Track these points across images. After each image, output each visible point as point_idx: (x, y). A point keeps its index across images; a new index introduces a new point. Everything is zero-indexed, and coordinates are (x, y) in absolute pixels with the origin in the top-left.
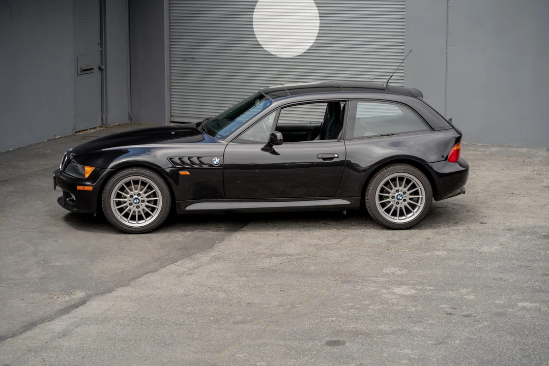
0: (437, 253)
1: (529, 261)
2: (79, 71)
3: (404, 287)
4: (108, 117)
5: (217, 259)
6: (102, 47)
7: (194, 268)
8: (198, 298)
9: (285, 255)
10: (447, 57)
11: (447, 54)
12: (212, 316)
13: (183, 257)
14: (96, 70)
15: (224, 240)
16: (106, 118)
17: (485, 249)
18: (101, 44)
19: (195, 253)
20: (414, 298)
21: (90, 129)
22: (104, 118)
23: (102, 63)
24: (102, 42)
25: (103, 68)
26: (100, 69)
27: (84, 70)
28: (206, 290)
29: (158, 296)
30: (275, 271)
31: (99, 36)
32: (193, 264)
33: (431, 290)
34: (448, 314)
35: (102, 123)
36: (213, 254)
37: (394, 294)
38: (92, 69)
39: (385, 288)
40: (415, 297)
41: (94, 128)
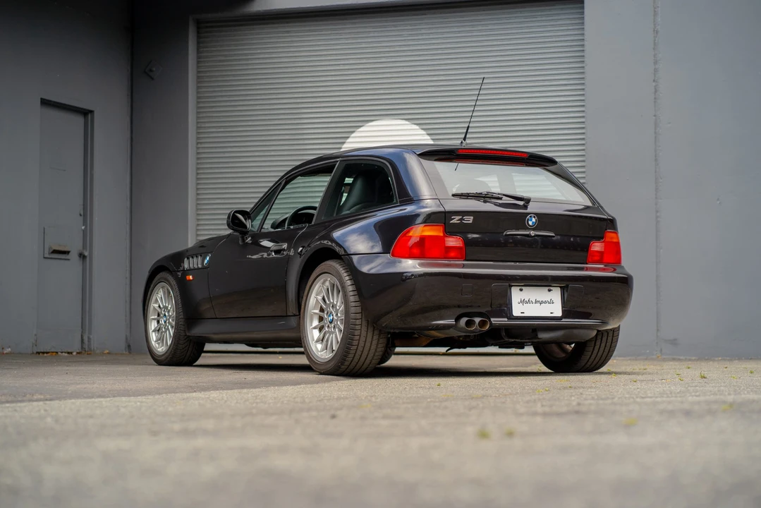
2: (47, 251)
4: (91, 337)
6: (85, 223)
14: (74, 256)
16: (89, 338)
18: (84, 216)
21: (62, 352)
22: (86, 338)
23: (84, 246)
24: (86, 214)
25: (86, 254)
26: (82, 256)
27: (55, 252)
31: (82, 203)
35: (82, 347)
38: (67, 253)
41: (68, 353)
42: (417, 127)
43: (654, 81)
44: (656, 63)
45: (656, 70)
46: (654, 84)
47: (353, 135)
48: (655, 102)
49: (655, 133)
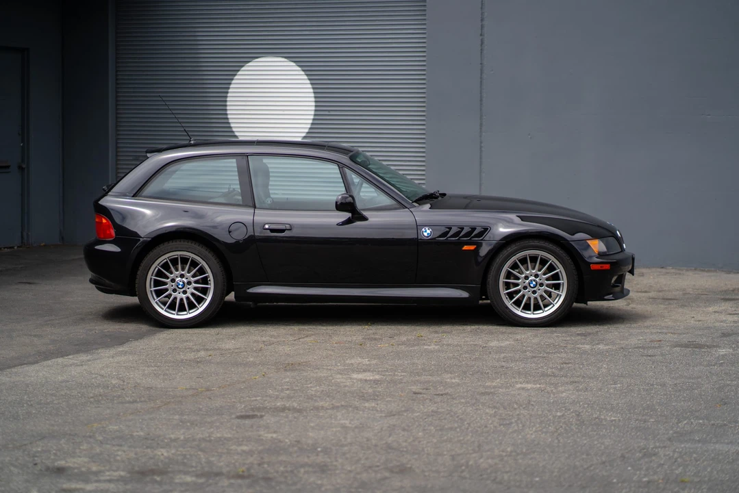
0: (426, 347)
1: (549, 353)
3: (368, 374)
4: (29, 233)
5: (125, 353)
7: (89, 361)
8: (81, 384)
9: (219, 349)
10: (481, 147)
11: (481, 143)
12: (92, 397)
13: (78, 352)
14: (14, 169)
15: (141, 339)
16: (27, 234)
17: (494, 344)
18: (22, 135)
19: (97, 349)
20: (376, 382)
21: (4, 248)
22: (25, 234)
23: (23, 161)
24: (24, 132)
25: (24, 166)
26: (21, 168)
28: (96, 377)
29: (28, 382)
30: (198, 362)
31: (20, 124)
32: (89, 357)
33: (401, 375)
34: (415, 393)
35: (22, 242)
36: (121, 349)
37: (351, 378)
38: (8, 167)
39: (341, 374)
40: (378, 381)
41: (10, 248)
42: (294, 64)
43: (481, 35)
44: (482, 20)
45: (482, 27)
46: (481, 38)
47: (243, 69)
48: (481, 52)
49: (481, 78)
